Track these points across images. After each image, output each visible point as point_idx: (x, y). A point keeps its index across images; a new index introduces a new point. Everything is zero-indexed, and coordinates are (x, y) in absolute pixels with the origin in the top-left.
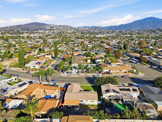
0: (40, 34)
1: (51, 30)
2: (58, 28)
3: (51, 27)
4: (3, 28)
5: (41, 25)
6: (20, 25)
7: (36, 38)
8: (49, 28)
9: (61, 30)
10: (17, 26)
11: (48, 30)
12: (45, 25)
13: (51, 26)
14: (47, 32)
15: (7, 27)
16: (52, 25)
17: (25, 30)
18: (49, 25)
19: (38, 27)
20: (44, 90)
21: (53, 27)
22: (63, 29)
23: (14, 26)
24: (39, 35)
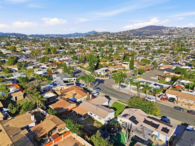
0: (151, 40)
1: (169, 34)
2: (180, 32)
3: (170, 31)
4: (117, 33)
5: (158, 29)
6: (133, 30)
7: (141, 44)
8: (167, 32)
9: (183, 35)
10: (130, 31)
11: (166, 34)
12: (162, 28)
13: (170, 29)
14: (162, 37)
15: (120, 33)
16: (173, 27)
17: (137, 35)
18: (168, 28)
19: (153, 31)
20: (76, 94)
21: (174, 30)
22: (189, 33)
23: (128, 31)
24: (149, 40)
